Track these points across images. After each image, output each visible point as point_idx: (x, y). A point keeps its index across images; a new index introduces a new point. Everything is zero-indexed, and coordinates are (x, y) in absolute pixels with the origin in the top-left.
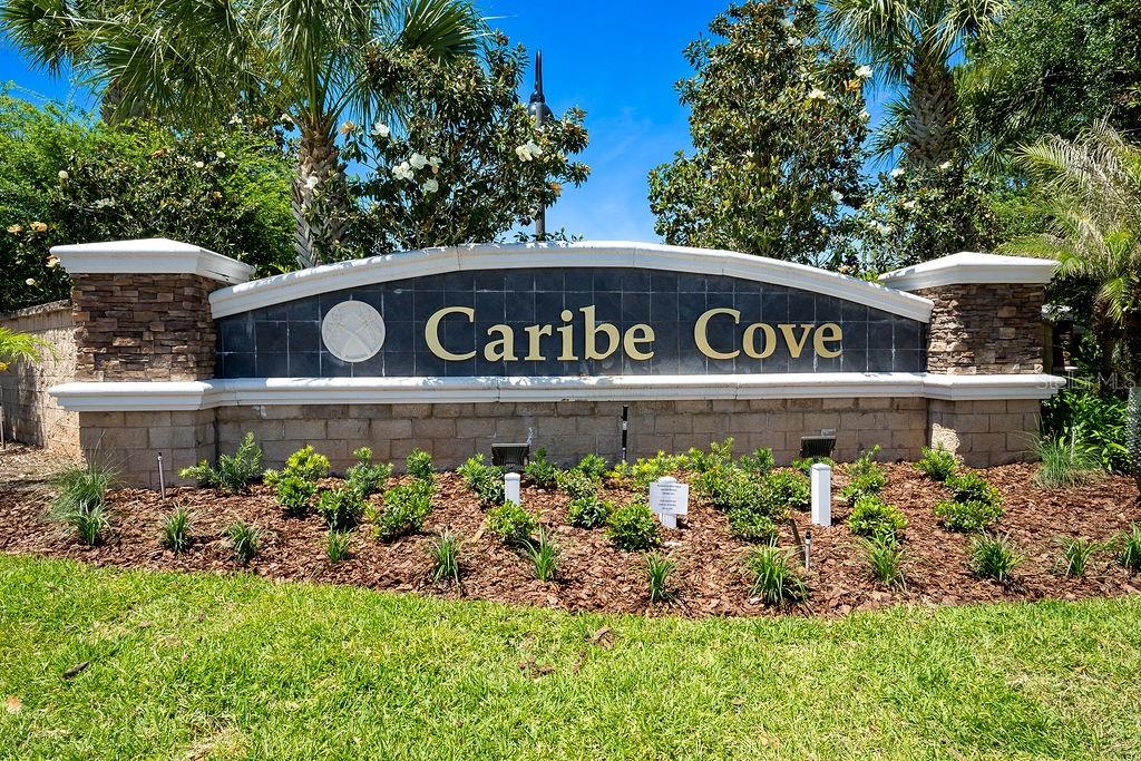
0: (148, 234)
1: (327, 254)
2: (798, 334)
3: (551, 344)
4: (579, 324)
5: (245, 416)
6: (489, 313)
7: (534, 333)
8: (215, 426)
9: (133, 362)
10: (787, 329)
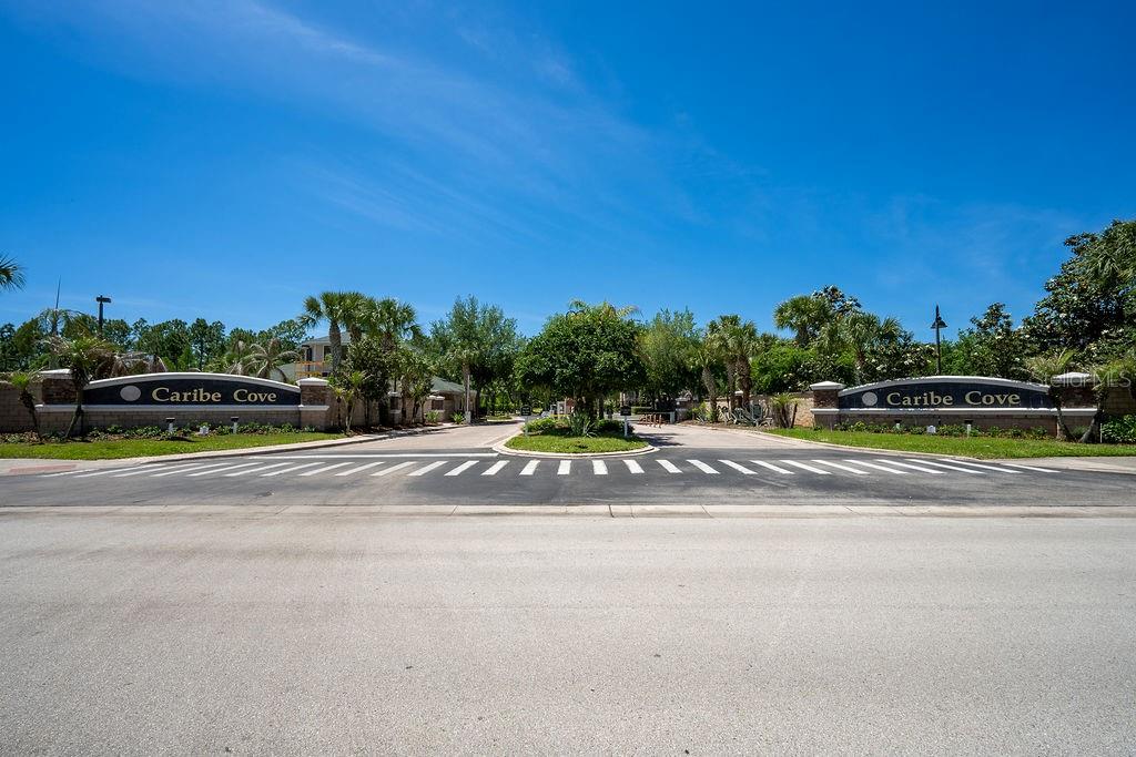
0: (824, 380)
1: (863, 383)
2: (1002, 398)
3: (921, 401)
4: (929, 396)
5: (845, 416)
6: (903, 394)
7: (916, 399)
8: (840, 418)
9: (824, 406)
10: (998, 397)
